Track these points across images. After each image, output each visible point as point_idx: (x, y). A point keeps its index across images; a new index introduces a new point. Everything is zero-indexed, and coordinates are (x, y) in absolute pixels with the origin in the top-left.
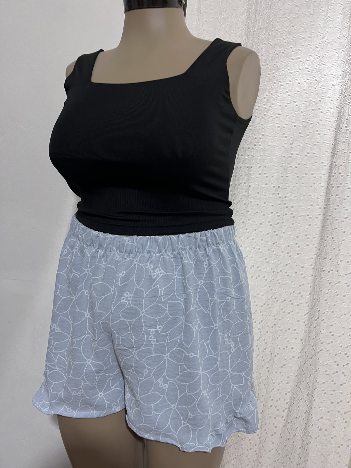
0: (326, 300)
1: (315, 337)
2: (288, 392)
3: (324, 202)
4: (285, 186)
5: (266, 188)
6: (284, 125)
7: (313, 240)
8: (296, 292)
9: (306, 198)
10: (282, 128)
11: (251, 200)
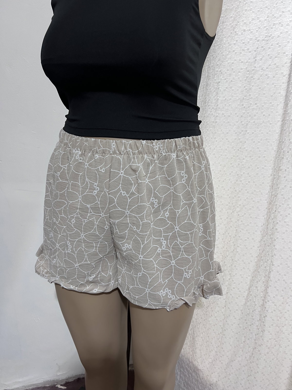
0: (282, 195)
1: (272, 228)
2: (249, 276)
3: (283, 109)
4: (248, 97)
5: (232, 100)
6: (249, 41)
7: (273, 144)
8: (257, 190)
9: (267, 106)
10: (247, 43)
11: (219, 112)
